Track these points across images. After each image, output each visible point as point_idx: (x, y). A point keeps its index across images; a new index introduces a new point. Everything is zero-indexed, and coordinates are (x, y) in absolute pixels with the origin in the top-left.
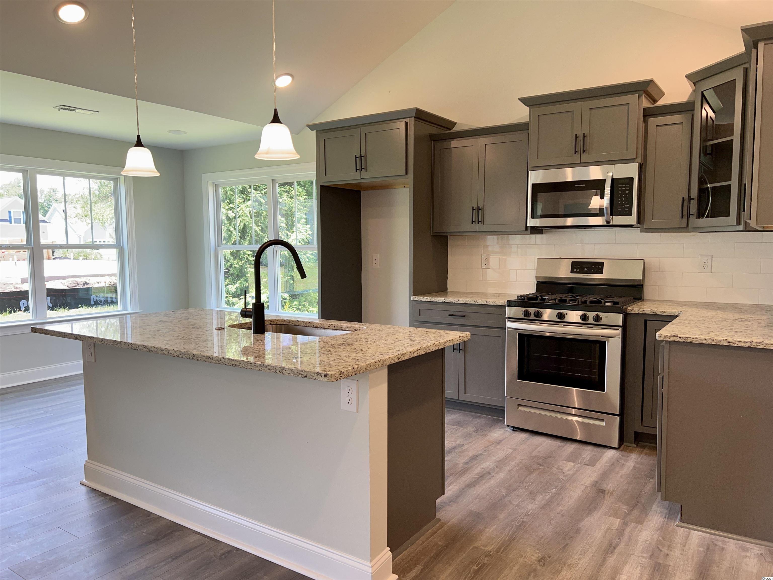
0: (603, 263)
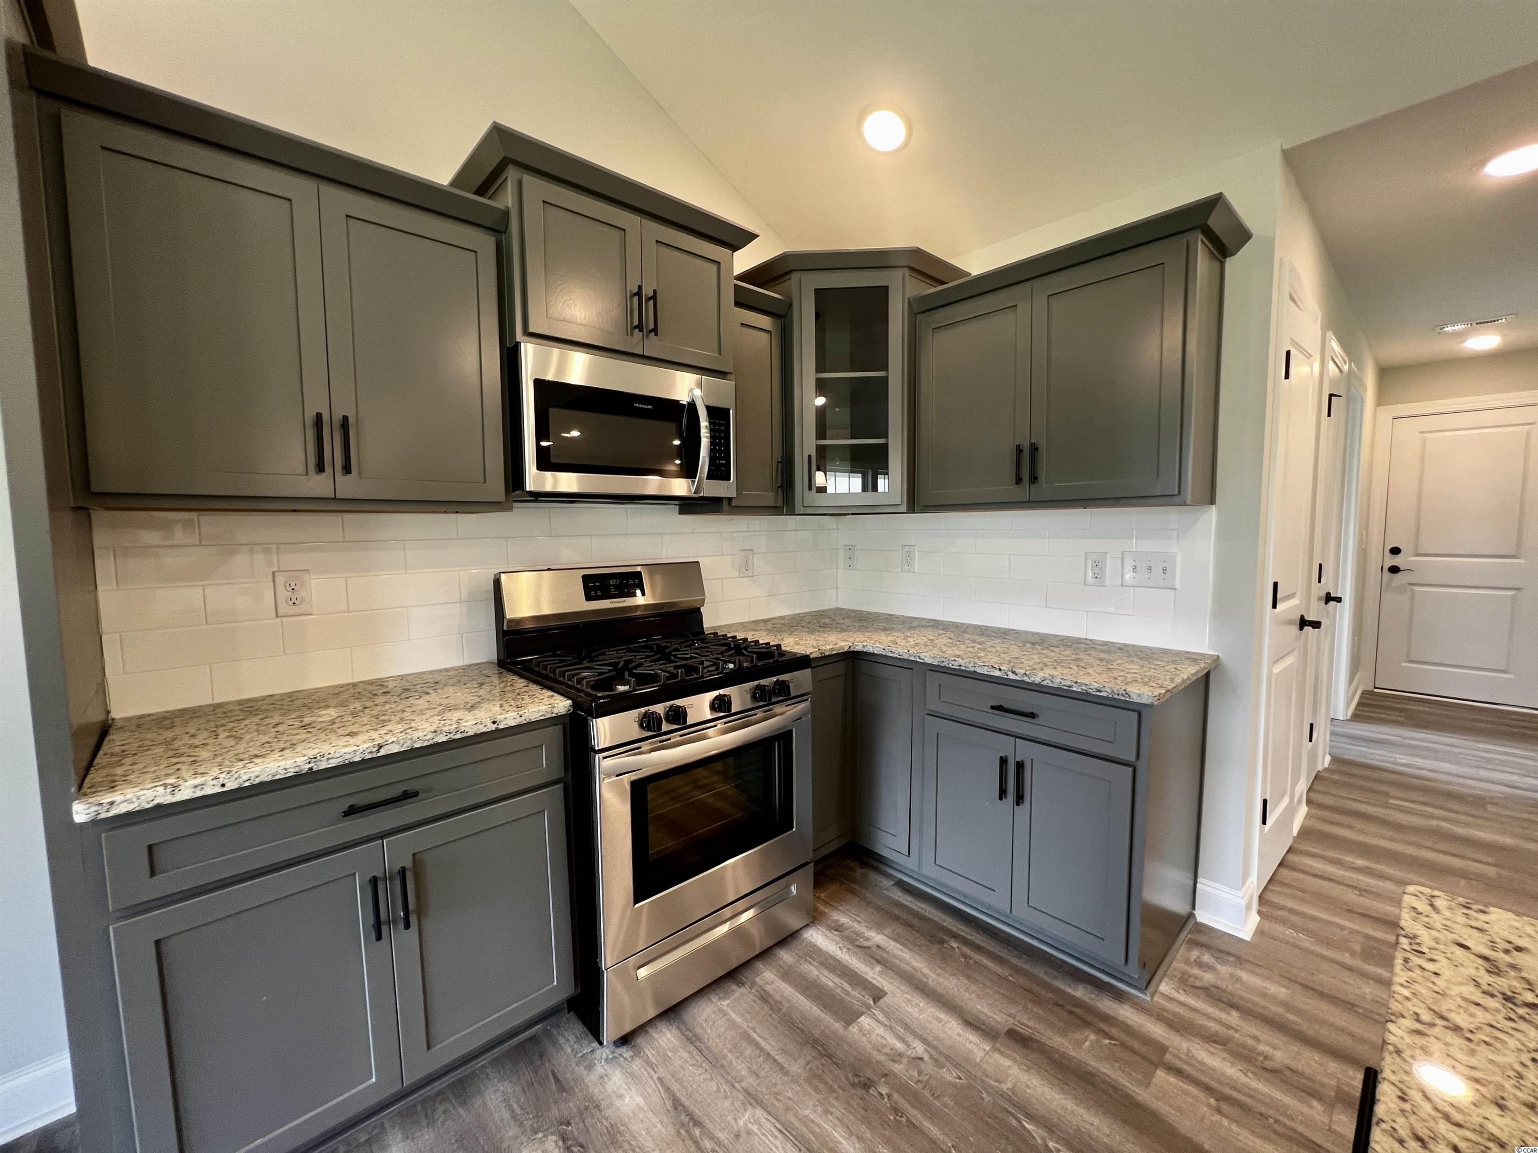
0: (639, 573)
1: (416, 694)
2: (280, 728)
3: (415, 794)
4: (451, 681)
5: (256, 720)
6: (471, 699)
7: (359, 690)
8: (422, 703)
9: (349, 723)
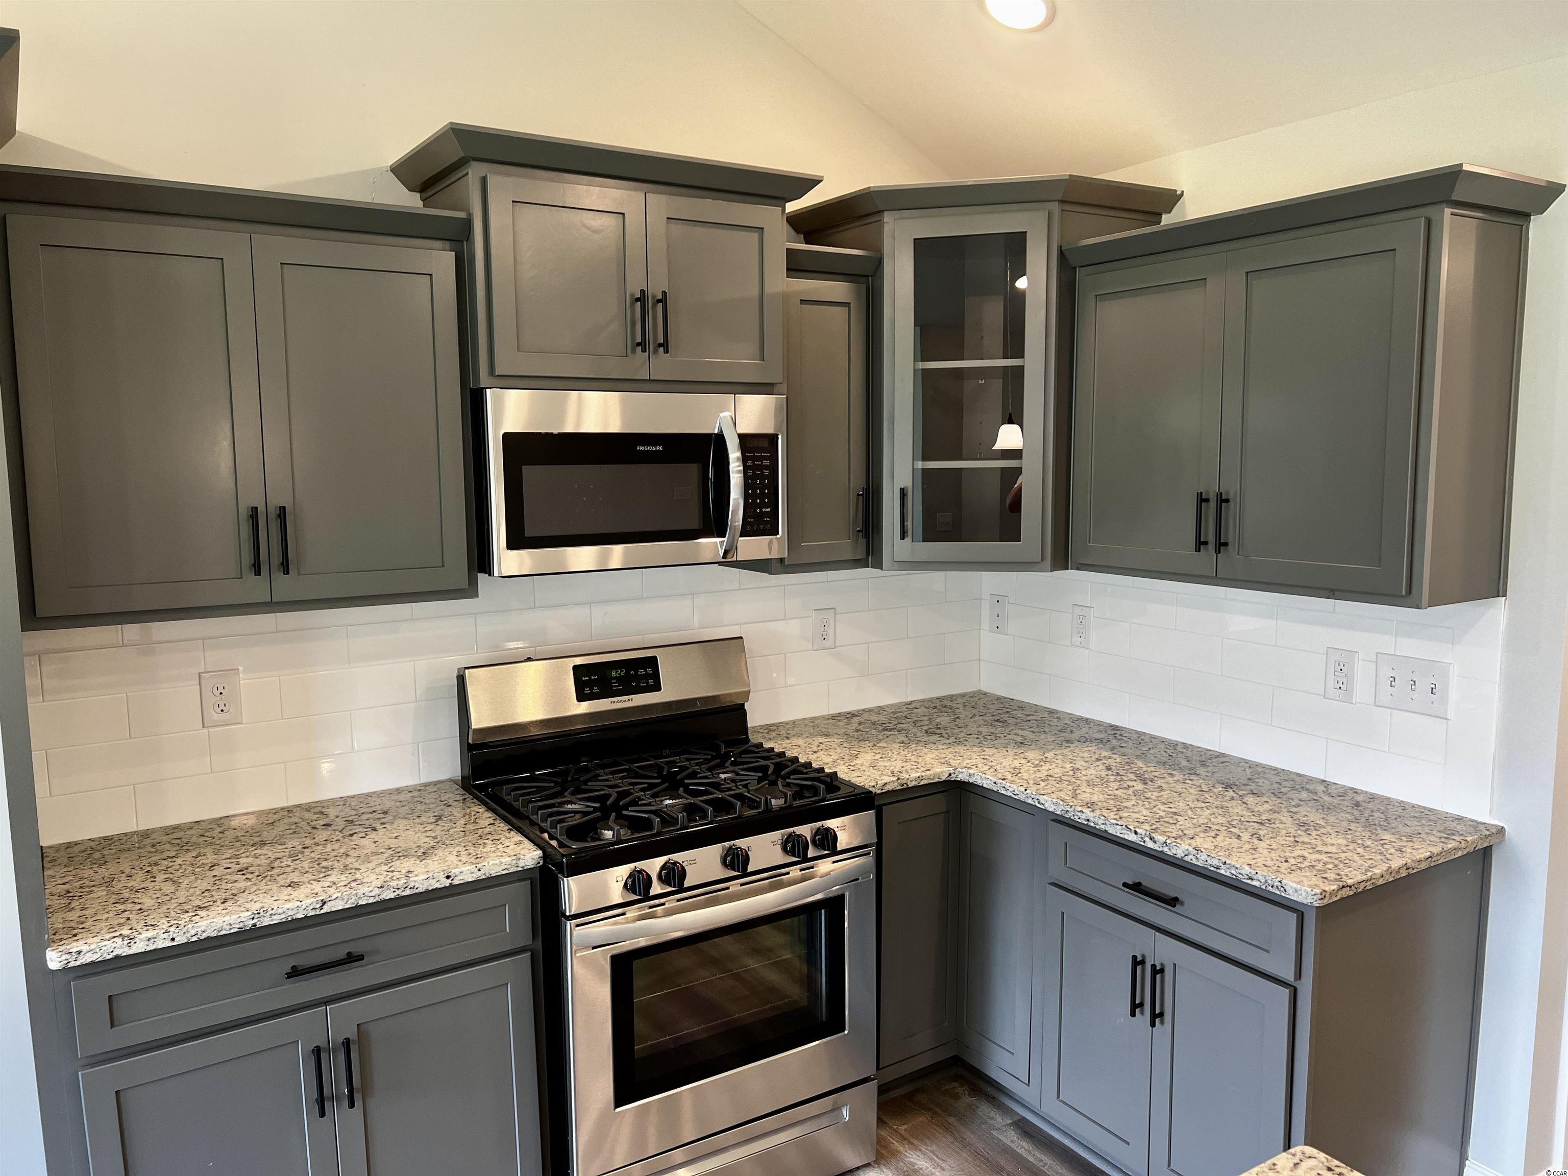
0: (655, 658)
1: (361, 830)
2: (218, 871)
3: (361, 958)
4: (404, 811)
5: (189, 857)
6: (424, 841)
7: (296, 820)
8: (367, 844)
9: (289, 869)
